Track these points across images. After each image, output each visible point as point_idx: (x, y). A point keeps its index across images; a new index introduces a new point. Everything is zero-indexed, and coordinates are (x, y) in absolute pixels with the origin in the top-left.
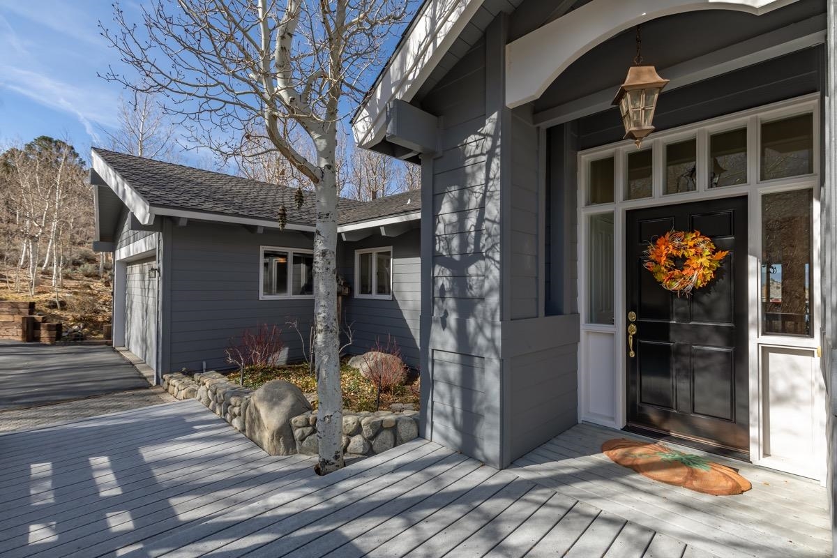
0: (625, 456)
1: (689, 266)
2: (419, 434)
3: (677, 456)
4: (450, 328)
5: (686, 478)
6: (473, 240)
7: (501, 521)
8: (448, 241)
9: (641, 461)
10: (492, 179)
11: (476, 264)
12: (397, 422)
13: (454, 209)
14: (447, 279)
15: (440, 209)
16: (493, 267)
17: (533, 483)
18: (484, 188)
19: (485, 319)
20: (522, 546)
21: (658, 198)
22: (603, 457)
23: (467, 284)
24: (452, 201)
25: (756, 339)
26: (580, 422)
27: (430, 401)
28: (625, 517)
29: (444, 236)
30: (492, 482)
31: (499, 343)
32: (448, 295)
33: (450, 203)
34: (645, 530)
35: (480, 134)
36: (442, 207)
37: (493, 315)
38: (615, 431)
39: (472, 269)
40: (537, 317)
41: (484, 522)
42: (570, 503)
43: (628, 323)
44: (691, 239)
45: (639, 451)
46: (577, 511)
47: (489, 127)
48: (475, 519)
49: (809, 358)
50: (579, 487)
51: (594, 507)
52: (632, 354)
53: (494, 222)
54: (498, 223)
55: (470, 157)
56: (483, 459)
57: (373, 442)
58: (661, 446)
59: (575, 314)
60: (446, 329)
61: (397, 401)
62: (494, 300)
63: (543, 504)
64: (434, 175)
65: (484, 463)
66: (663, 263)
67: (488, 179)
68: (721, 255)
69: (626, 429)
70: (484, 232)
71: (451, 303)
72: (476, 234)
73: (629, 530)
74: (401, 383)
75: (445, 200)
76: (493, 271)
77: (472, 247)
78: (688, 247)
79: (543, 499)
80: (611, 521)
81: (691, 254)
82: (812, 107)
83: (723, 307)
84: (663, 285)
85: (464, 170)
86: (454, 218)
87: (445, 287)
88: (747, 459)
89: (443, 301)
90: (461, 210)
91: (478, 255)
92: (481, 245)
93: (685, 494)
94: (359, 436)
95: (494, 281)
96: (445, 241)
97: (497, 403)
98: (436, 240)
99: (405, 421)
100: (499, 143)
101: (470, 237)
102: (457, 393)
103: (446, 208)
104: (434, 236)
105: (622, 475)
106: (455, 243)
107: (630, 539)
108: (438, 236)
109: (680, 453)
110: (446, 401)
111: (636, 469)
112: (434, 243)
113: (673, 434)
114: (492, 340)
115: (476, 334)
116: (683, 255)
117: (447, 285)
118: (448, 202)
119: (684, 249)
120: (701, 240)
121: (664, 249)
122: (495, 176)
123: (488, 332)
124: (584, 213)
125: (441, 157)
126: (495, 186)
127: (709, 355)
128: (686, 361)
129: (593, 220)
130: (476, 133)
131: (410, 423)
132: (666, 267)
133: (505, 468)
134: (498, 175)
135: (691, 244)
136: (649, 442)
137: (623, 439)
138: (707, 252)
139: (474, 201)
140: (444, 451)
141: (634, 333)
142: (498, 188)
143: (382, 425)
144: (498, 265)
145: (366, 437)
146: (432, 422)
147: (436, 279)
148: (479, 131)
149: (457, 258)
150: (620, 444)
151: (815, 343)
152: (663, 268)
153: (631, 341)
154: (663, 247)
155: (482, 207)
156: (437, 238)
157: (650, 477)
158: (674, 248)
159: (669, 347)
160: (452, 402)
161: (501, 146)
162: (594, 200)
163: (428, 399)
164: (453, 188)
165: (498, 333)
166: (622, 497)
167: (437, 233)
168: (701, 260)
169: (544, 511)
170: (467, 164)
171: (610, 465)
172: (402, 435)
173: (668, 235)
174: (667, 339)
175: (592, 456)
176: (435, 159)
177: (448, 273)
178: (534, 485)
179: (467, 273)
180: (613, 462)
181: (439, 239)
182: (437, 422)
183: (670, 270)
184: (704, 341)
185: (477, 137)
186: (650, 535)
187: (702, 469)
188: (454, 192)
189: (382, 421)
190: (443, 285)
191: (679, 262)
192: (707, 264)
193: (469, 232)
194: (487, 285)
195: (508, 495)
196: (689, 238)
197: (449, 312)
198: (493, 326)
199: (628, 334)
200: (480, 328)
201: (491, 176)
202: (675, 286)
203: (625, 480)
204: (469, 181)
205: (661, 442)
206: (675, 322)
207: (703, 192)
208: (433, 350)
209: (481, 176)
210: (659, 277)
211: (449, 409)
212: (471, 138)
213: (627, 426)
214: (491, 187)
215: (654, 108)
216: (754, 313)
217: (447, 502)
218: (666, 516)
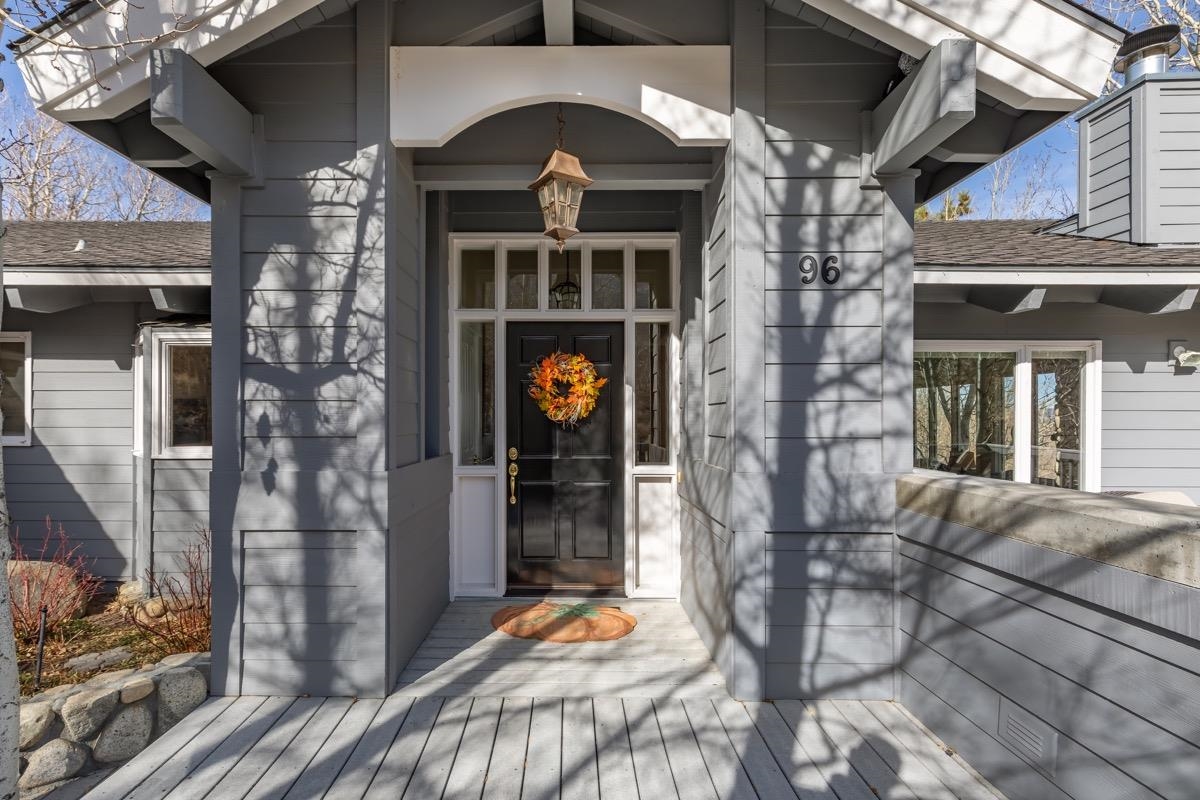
0: (519, 626)
1: (573, 393)
2: (208, 692)
3: (567, 610)
4: (281, 492)
5: (587, 631)
6: (330, 343)
7: (426, 765)
8: (275, 339)
9: (539, 625)
10: (368, 249)
11: (335, 381)
12: (156, 683)
13: (287, 285)
14: (274, 405)
15: (257, 279)
16: (371, 388)
17: (440, 698)
18: (351, 260)
19: (353, 468)
20: (471, 785)
21: (544, 313)
22: (499, 635)
23: (319, 413)
24: (280, 270)
25: (631, 470)
26: (452, 599)
27: (236, 627)
28: (558, 695)
29: (268, 329)
30: (381, 719)
31: (383, 507)
32: (276, 433)
33: (276, 272)
34: (580, 700)
35: (342, 170)
36: (262, 276)
37: (372, 462)
38: (496, 599)
39: (328, 390)
40: (419, 461)
41: (403, 780)
42: (495, 704)
43: (509, 462)
44: (577, 363)
45: (531, 615)
46: (508, 711)
47: (361, 163)
48: (388, 782)
49: (667, 484)
50: (493, 681)
51: (523, 697)
52: (513, 500)
53: (372, 316)
54: (380, 320)
55: (323, 203)
56: (350, 692)
57: (94, 744)
58: (548, 604)
59: (449, 455)
60: (273, 494)
61: (80, 651)
62: (373, 438)
63: (468, 719)
64: (243, 216)
65: (357, 695)
66: (548, 388)
67: (359, 248)
68: (603, 382)
69: (509, 593)
70: (354, 331)
71: (281, 446)
72: (335, 332)
73: (569, 708)
74: (76, 614)
75: (265, 268)
76: (372, 394)
77: (329, 353)
78: (573, 372)
79: (463, 713)
80: (546, 706)
81: (575, 380)
82: (670, 246)
83: (599, 439)
84: (548, 415)
85: (309, 221)
86: (288, 301)
87: (271, 418)
88: (623, 595)
89: (265, 445)
90: (303, 289)
91: (340, 366)
92: (347, 351)
93: (590, 648)
94: (56, 742)
95: (372, 408)
96: (269, 339)
97: (380, 597)
98: (247, 334)
99: (178, 677)
100: (381, 194)
101: (324, 336)
102: (294, 600)
103: (269, 281)
104: (245, 327)
105: (527, 649)
106: (290, 343)
107: (573, 717)
108: (250, 327)
109: (569, 606)
110: (272, 617)
111: (538, 636)
112: (245, 340)
113: (555, 587)
114: (368, 502)
115: (335, 495)
116: (568, 381)
117: (274, 416)
118: (271, 270)
119: (570, 374)
120: (585, 365)
121: (548, 373)
122: (374, 244)
123: (360, 490)
124: (457, 317)
125: (260, 188)
126: (376, 262)
127: (586, 492)
128: (569, 500)
129: (467, 328)
130: (335, 166)
131: (190, 678)
132: (551, 394)
133: (393, 691)
134: (381, 243)
135: (577, 368)
136: (533, 603)
137: (509, 607)
138: (590, 379)
139: (332, 276)
140: (274, 704)
141: (515, 474)
142: (382, 265)
143: (120, 700)
144: (382, 386)
145: (74, 738)
146: (242, 662)
147: (247, 405)
148: (341, 164)
149: (294, 368)
150: (508, 614)
151: (672, 469)
152: (548, 395)
153: (513, 484)
154: (549, 371)
155: (348, 290)
156: (249, 331)
157: (554, 641)
158: (560, 372)
159: (551, 486)
160: (284, 616)
161: (386, 200)
162: (467, 302)
163: (233, 621)
164: (285, 248)
165: (381, 491)
166: (541, 674)
167: (251, 321)
168: (585, 388)
169: (472, 726)
170: (315, 214)
171: (511, 642)
172: (172, 705)
173: (553, 356)
174: (549, 477)
175: (487, 638)
176: (244, 188)
177: (277, 393)
178: (441, 699)
179: (320, 395)
180: (511, 638)
181: (255, 334)
182: (255, 660)
183: (555, 397)
184: (583, 476)
185: (339, 174)
186: (589, 703)
187: (594, 616)
188: (287, 254)
189: (120, 692)
190: (264, 417)
191: (563, 388)
192: (591, 392)
193: (323, 327)
194: (356, 418)
195: (417, 727)
196: (574, 362)
197: (279, 462)
198: (370, 478)
199: (509, 477)
200: (344, 485)
201: (367, 242)
202: (560, 416)
203: (533, 654)
204: (319, 244)
205: (547, 599)
206: (557, 457)
207: (587, 313)
208: (243, 533)
209: (345, 240)
210: (544, 406)
211: (277, 629)
212: (326, 172)
213: (507, 591)
214: (366, 261)
215: (578, 207)
216: (629, 443)
217: (330, 780)
218: (587, 677)
